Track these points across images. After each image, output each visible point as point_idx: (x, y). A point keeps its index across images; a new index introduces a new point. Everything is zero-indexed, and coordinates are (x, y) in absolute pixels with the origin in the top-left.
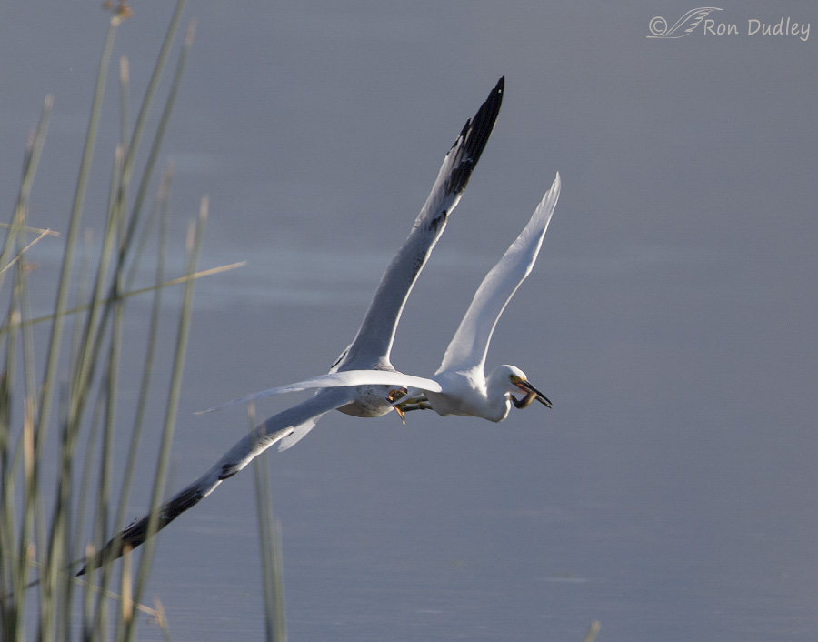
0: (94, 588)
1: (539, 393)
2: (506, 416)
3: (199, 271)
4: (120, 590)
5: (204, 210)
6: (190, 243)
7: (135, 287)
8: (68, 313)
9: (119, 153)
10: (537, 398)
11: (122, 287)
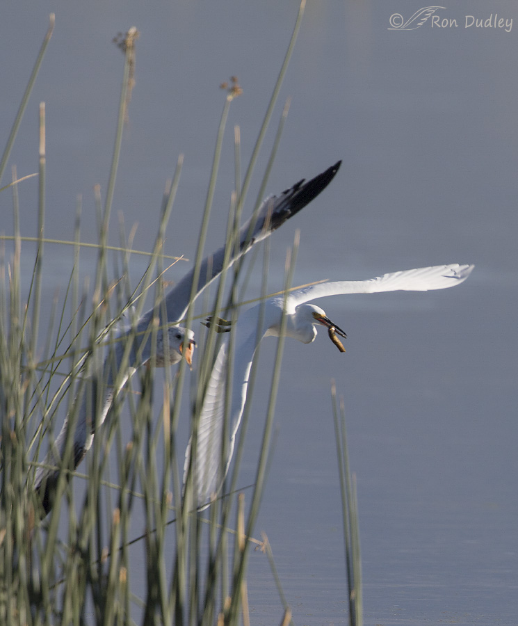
0: (217, 525)
1: (336, 327)
2: (313, 340)
3: (294, 287)
4: (236, 528)
5: (297, 240)
6: (287, 266)
7: (245, 299)
8: (195, 318)
9: (234, 197)
10: (335, 331)
11: (236, 299)
